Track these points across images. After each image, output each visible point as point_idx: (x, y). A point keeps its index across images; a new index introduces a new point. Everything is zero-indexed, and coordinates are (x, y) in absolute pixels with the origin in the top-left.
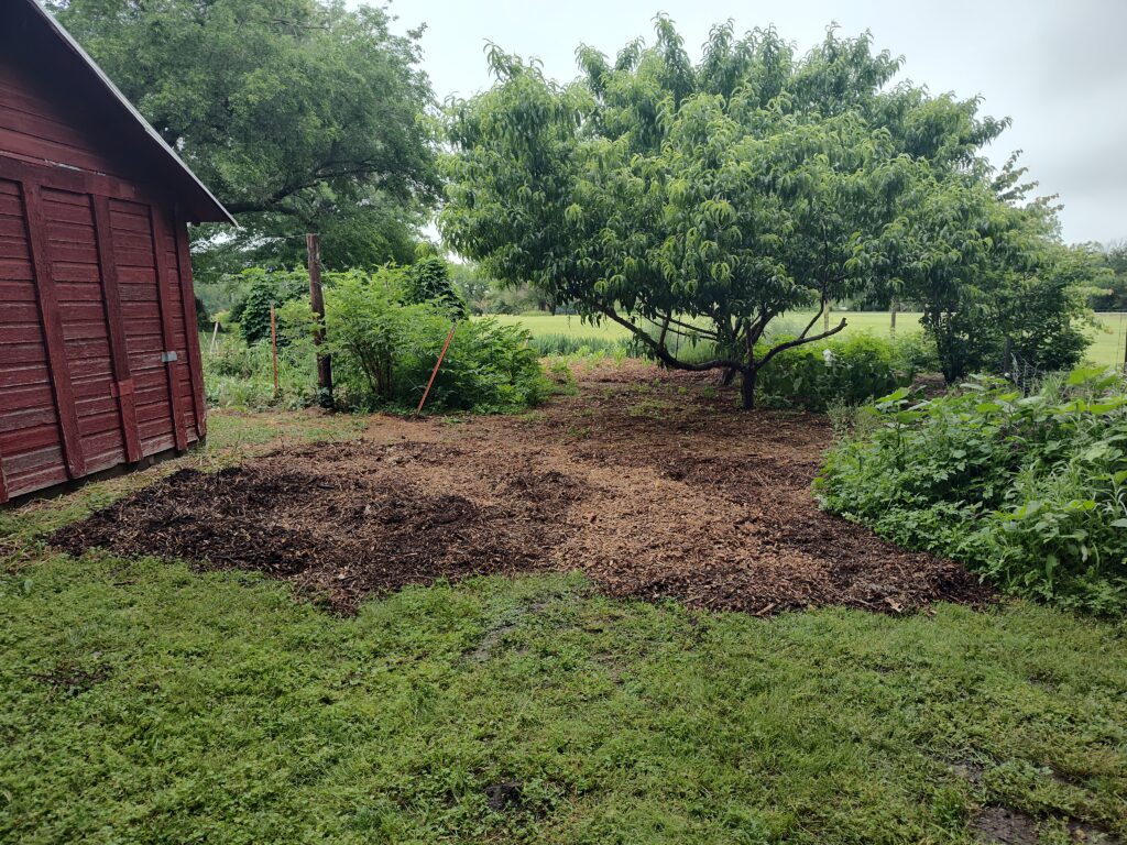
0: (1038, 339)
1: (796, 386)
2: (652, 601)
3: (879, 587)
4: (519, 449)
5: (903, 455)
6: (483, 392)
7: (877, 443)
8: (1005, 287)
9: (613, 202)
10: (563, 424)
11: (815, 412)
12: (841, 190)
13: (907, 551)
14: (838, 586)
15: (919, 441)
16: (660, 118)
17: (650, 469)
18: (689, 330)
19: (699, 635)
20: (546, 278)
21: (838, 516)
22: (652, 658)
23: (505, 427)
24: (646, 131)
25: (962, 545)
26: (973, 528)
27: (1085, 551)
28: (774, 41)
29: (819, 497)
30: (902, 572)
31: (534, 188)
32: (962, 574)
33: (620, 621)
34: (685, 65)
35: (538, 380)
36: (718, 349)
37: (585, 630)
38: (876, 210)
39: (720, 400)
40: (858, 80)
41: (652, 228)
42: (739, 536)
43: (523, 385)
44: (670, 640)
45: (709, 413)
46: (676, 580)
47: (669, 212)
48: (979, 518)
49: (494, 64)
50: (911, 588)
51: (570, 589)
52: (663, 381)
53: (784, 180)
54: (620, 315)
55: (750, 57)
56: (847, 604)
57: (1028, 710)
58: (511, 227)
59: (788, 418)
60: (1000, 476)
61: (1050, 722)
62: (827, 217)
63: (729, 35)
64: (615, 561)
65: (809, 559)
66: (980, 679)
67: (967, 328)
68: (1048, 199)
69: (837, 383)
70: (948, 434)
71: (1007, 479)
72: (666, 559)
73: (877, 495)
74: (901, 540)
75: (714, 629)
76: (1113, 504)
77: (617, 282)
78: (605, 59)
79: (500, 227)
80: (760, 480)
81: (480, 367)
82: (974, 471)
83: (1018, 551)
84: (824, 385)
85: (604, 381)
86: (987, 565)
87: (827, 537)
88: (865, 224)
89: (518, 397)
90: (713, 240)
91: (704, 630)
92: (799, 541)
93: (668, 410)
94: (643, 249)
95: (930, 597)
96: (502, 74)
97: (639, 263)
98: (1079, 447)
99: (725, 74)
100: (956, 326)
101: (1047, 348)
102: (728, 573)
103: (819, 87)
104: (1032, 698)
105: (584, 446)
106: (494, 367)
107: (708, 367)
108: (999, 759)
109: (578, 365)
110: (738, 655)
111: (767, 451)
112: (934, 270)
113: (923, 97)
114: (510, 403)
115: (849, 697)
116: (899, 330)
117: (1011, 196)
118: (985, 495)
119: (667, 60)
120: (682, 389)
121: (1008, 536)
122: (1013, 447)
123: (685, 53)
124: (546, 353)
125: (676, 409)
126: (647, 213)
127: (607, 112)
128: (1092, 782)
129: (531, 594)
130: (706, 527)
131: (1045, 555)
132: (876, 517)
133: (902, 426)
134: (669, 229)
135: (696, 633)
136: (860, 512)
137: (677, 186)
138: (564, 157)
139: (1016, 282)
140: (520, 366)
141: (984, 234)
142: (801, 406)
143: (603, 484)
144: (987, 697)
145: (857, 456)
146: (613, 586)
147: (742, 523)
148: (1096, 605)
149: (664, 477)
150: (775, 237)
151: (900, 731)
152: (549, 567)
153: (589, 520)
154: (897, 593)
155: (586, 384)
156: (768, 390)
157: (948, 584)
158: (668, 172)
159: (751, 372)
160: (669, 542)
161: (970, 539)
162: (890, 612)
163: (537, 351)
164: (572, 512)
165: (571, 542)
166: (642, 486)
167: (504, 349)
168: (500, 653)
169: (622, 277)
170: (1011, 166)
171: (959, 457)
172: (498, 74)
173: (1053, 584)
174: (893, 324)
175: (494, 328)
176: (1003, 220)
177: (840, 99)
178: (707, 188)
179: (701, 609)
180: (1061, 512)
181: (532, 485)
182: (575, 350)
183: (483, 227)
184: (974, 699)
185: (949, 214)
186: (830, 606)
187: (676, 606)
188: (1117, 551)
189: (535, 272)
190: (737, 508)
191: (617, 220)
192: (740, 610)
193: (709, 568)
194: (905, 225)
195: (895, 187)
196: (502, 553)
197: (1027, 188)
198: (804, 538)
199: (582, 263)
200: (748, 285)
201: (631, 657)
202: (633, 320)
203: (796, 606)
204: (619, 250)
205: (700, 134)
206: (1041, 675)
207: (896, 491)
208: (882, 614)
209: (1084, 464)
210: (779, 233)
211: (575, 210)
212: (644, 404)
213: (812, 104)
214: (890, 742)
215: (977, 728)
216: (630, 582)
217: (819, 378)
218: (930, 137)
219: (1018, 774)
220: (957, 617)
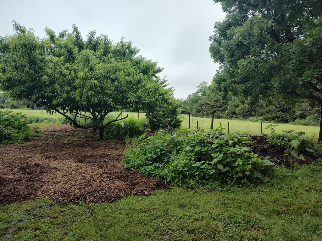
0: (172, 121)
1: (115, 133)
2: (75, 204)
3: (142, 188)
4: (22, 156)
5: (145, 151)
6: (6, 136)
7: (139, 148)
8: (164, 108)
9: (59, 76)
10: (39, 146)
11: (120, 140)
12: (126, 81)
13: (147, 177)
14: (131, 190)
15: (149, 147)
16: (74, 54)
17: (72, 160)
18: (84, 117)
19: (92, 212)
20: (34, 98)
21: (130, 169)
22: (76, 223)
23: (15, 149)
24: (69, 57)
25: (161, 174)
26: (163, 169)
27: (187, 173)
28: (107, 39)
29: (124, 164)
30: (147, 183)
31: (30, 69)
32: (161, 182)
33: (64, 212)
34: (81, 40)
35: (29, 132)
36: (93, 122)
37: (52, 218)
38: (135, 87)
39: (92, 137)
40: (129, 53)
41: (72, 86)
42: (102, 178)
43: (23, 133)
44: (82, 216)
45: (90, 141)
46: (83, 195)
47: (78, 81)
48: (164, 167)
49: (15, 28)
50: (150, 187)
51: (45, 204)
52: (74, 131)
53: (112, 77)
54: (60, 111)
55: (101, 42)
56: (134, 194)
57: (180, 216)
58: (20, 80)
59: (113, 142)
60: (168, 155)
61: (185, 218)
62: (122, 87)
63: (94, 35)
64: (61, 192)
65: (123, 183)
66: (168, 210)
67: (156, 118)
68: (172, 88)
69: (126, 132)
70: (156, 145)
71: (170, 156)
72: (79, 189)
73: (140, 163)
74: (146, 174)
75: (96, 209)
76: (192, 161)
77: (60, 101)
78: (55, 34)
79: (16, 81)
80: (107, 161)
81: (5, 127)
82: (162, 155)
83: (173, 174)
84: (122, 132)
85: (53, 132)
86: (166, 179)
87: (127, 176)
88: (132, 90)
89: (21, 138)
90: (92, 91)
91: (93, 210)
92: (120, 178)
93: (77, 140)
94: (69, 92)
95: (154, 189)
96: (18, 31)
97: (68, 96)
98: (184, 147)
99: (93, 45)
100: (153, 117)
101: (174, 123)
102: (100, 191)
103: (119, 53)
104: (180, 213)
105: (47, 154)
106: (11, 127)
107: (89, 127)
108: (175, 231)
109: (43, 126)
110: (104, 217)
111: (108, 152)
112: (149, 103)
113: (144, 60)
114: (17, 140)
115: (137, 222)
116: (140, 117)
117: (164, 86)
118: (165, 161)
119: (76, 38)
120: (81, 134)
121: (171, 171)
122: (170, 148)
123: (81, 37)
124: (31, 122)
125: (79, 140)
126: (70, 81)
127: (55, 49)
128: (195, 232)
129: (29, 208)
130: (92, 177)
131: (179, 175)
132: (139, 169)
133: (145, 143)
134: (77, 86)
135: (91, 212)
136: (135, 168)
137: (81, 74)
138: (42, 61)
139: (167, 107)
140: (21, 127)
141: (160, 95)
142: (117, 138)
143: (56, 166)
144: (170, 214)
145: (134, 152)
146: (61, 201)
147: (103, 174)
148: (190, 186)
149: (77, 162)
150: (109, 91)
151: (151, 229)
152: (36, 197)
153: (51, 179)
154: (146, 189)
155: (47, 133)
156: (107, 134)
157: (158, 185)
158: (77, 70)
159: (102, 129)
160: (80, 183)
161: (162, 172)
162: (145, 195)
163: (28, 122)
164: (44, 177)
165: (45, 187)
166: (69, 166)
167: (15, 121)
168: (17, 233)
169: (62, 100)
170: (164, 79)
171: (159, 151)
172: (17, 31)
173: (181, 182)
174: (139, 116)
175: (11, 114)
176: (164, 92)
177: (125, 57)
178: (90, 76)
179: (91, 204)
180: (182, 164)
181: (28, 169)
182: (42, 121)
183: (9, 80)
184: (167, 215)
185: (152, 89)
186: (129, 196)
187: (83, 204)
188: (194, 172)
189: (30, 96)
190: (101, 170)
191: (60, 82)
192: (104, 202)
193: (93, 190)
194: (142, 91)
195: (139, 81)
196: (16, 195)
197: (168, 85)
198: (121, 177)
199: (47, 94)
200: (102, 104)
201: (69, 224)
202: (65, 113)
203: (120, 198)
204: (61, 91)
205: (88, 60)
206: (181, 206)
207: (144, 161)
208: (143, 196)
209: (186, 151)
210: (110, 90)
211: (45, 77)
212: (68, 139)
213: (117, 57)
214: (149, 233)
215: (169, 224)
216: (67, 198)
217: (121, 130)
218: (147, 70)
219: (180, 234)
220: (161, 193)
